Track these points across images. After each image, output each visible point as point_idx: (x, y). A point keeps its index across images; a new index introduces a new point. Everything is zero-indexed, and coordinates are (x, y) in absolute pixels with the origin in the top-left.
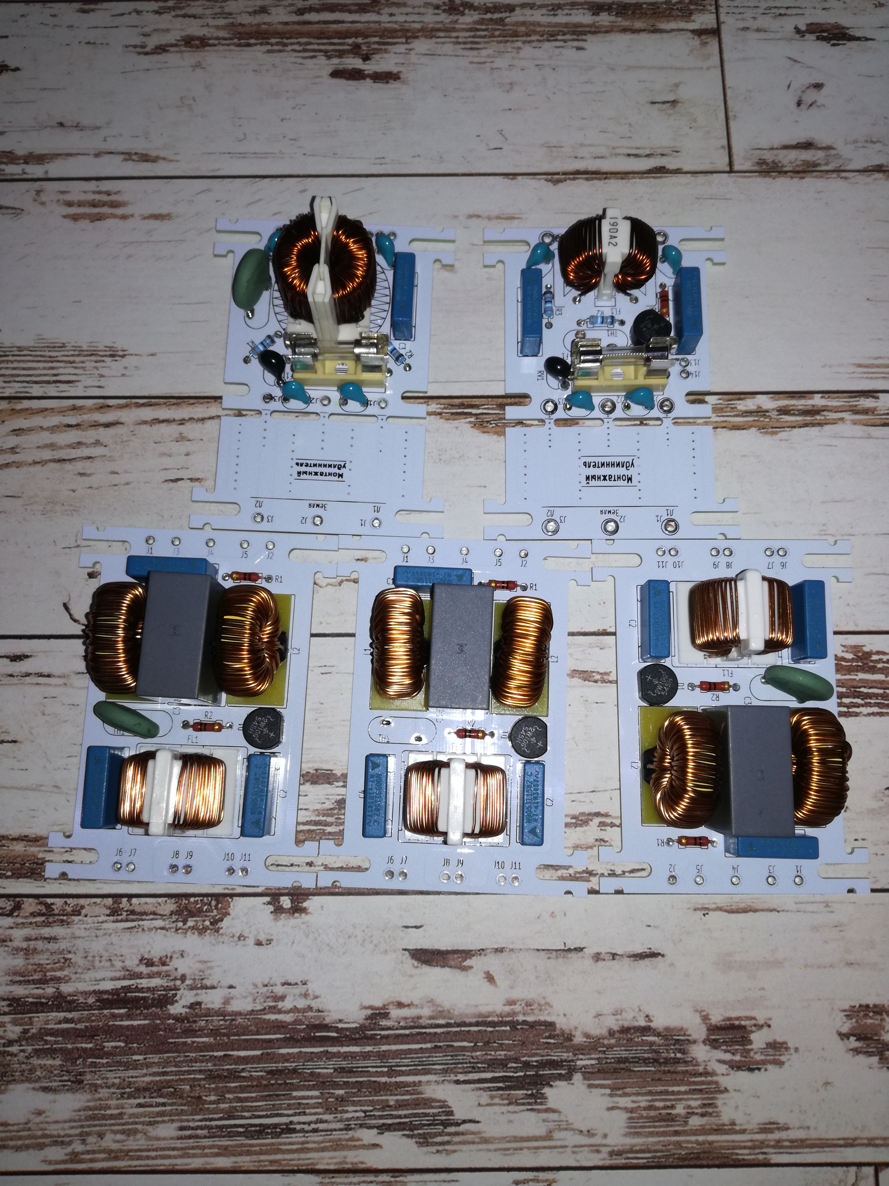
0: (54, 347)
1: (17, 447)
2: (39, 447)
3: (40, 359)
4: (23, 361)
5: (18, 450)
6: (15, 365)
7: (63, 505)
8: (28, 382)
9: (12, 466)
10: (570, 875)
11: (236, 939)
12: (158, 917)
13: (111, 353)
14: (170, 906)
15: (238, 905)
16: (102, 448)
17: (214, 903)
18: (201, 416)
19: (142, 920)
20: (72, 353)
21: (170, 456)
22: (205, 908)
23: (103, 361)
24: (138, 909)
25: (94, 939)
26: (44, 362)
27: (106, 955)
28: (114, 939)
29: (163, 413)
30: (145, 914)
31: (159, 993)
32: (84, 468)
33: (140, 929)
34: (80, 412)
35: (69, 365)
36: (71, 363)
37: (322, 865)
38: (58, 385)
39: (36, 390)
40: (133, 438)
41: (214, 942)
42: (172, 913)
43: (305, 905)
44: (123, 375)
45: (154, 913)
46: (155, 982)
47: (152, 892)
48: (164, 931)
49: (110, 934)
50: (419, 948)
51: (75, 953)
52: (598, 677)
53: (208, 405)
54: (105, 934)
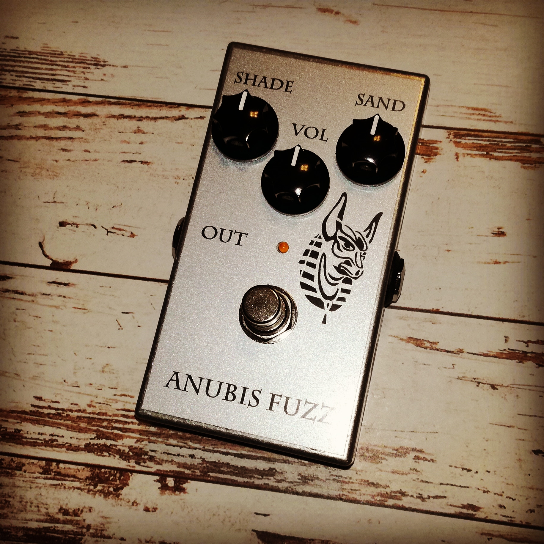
0: (55, 54)
1: (20, 124)
2: (35, 127)
3: (44, 62)
4: (32, 62)
5: (20, 127)
6: (26, 64)
7: (48, 171)
8: (33, 78)
9: (15, 139)
10: (387, 493)
11: (131, 504)
12: (77, 480)
13: (95, 62)
14: (86, 473)
15: (135, 480)
16: (81, 132)
17: (118, 475)
18: (154, 115)
19: (65, 480)
20: (67, 59)
21: (129, 143)
22: (111, 478)
23: (89, 68)
24: (63, 472)
25: (29, 489)
26: (47, 64)
27: (35, 502)
28: (43, 491)
29: (128, 111)
30: (68, 476)
31: (70, 536)
32: (66, 145)
33: (63, 487)
34: (68, 104)
35: (64, 68)
36: (65, 66)
37: (201, 458)
38: (54, 82)
39: (38, 85)
40: (104, 127)
41: (114, 504)
42: (87, 478)
43: (184, 486)
44: (102, 80)
45: (74, 476)
46: (68, 527)
47: (75, 461)
48: (79, 491)
49: (41, 488)
50: (265, 531)
51: (13, 498)
52: (428, 345)
53: (161, 108)
54: (37, 487)
